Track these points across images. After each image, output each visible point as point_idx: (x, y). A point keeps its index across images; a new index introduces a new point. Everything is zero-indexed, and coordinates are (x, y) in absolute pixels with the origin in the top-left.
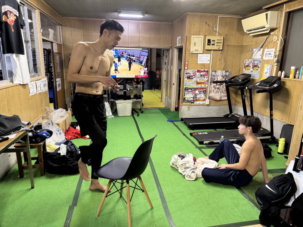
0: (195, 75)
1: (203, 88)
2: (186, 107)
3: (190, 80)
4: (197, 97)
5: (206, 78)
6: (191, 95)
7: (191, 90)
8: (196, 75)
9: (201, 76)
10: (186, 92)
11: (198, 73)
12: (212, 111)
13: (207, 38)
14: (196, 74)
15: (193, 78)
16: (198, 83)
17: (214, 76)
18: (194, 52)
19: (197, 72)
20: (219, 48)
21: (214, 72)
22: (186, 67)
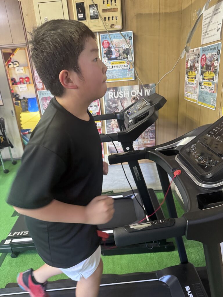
17: (113, 101)
20: (111, 27)
21: (112, 90)
22: (38, 83)
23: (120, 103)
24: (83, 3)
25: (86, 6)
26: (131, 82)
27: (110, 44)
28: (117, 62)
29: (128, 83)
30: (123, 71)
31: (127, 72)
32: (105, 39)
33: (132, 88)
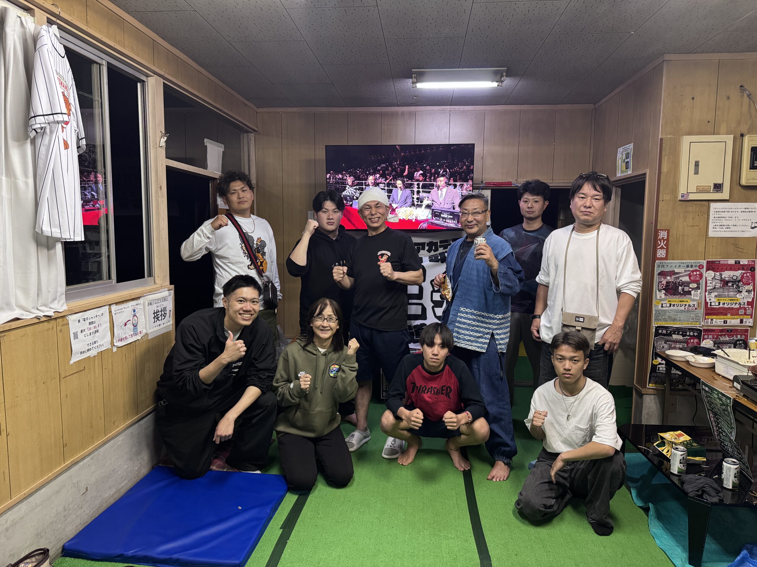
0: (697, 282)
1: (731, 331)
3: (675, 300)
5: (744, 294)
7: (684, 335)
8: (703, 282)
9: (725, 283)
10: (662, 344)
11: (711, 274)
13: (750, 142)
14: (701, 275)
15: (689, 293)
16: (710, 311)
18: (691, 197)
19: (708, 269)
22: (659, 249)
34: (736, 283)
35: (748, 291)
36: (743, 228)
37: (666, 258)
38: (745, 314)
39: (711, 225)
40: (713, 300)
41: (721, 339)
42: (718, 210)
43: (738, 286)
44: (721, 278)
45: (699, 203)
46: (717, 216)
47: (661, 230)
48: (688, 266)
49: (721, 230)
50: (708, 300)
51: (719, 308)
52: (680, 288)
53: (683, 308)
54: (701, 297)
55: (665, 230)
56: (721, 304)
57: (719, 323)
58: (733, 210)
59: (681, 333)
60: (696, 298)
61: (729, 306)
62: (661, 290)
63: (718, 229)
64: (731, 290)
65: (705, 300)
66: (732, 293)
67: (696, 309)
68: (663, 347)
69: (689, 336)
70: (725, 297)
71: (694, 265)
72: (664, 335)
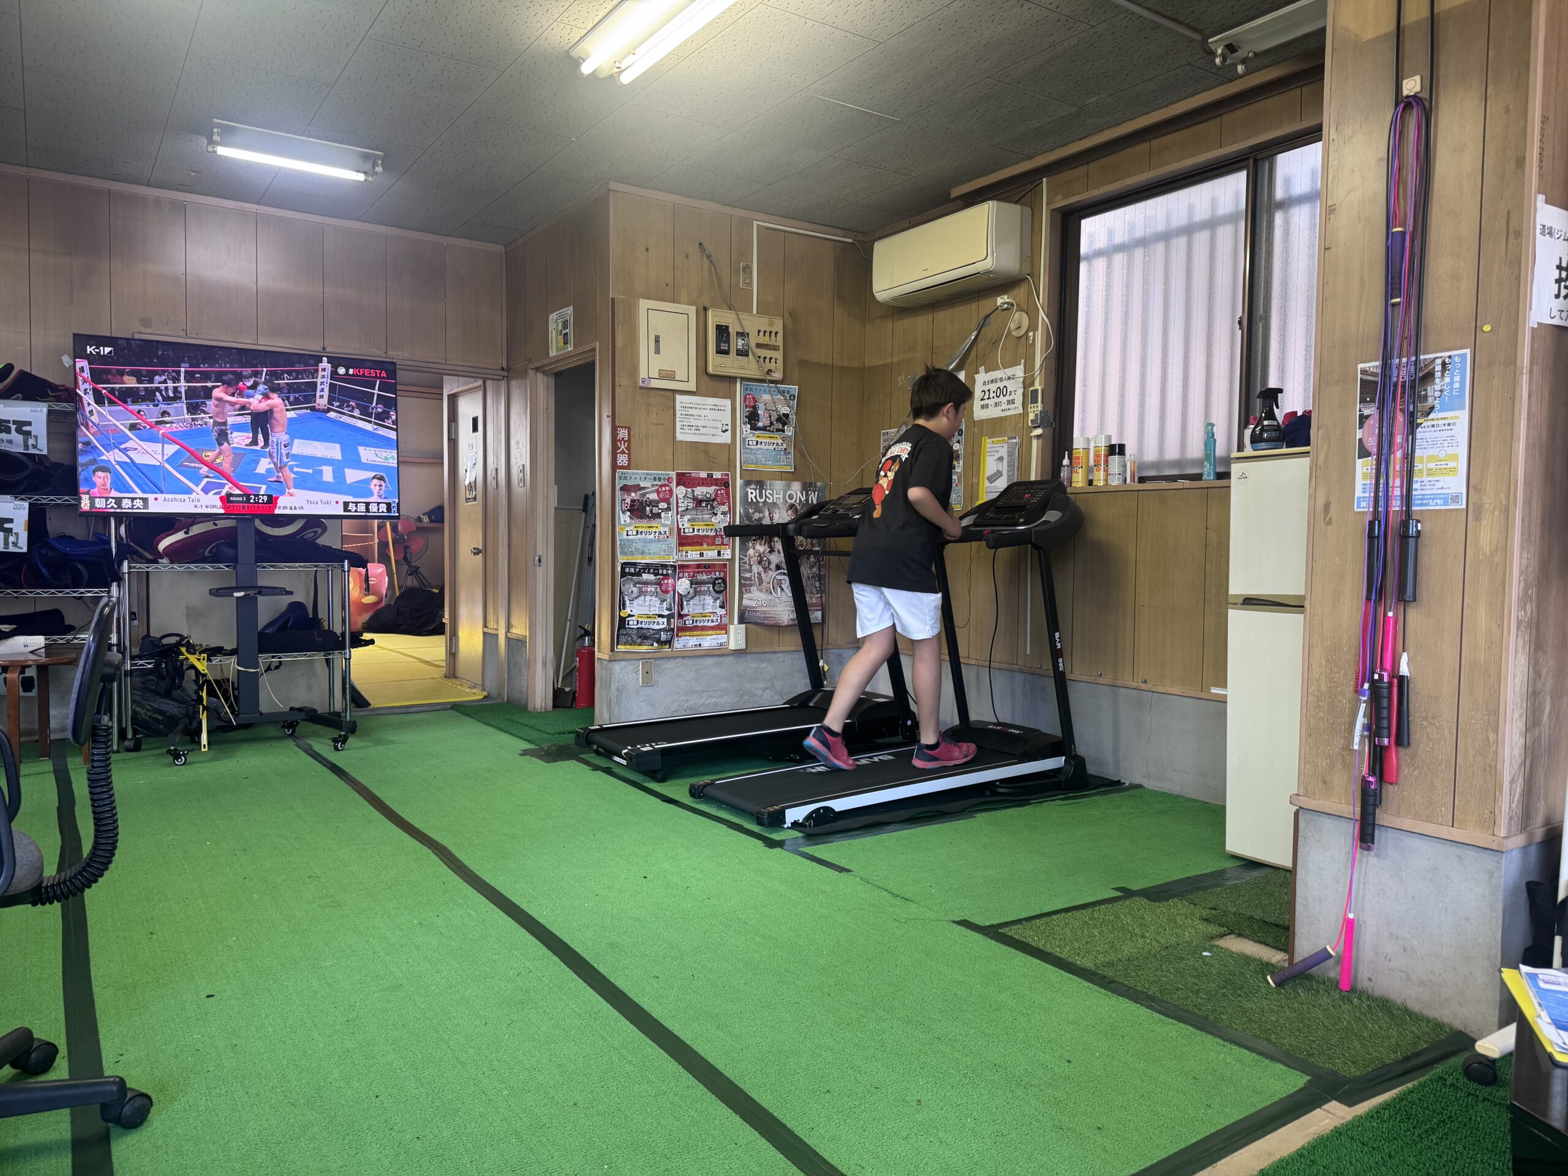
0: (667, 501)
1: (709, 566)
2: (630, 667)
3: (643, 524)
4: (685, 611)
5: (720, 517)
6: (656, 601)
7: (656, 574)
8: (673, 500)
9: (698, 502)
10: (631, 588)
11: (682, 489)
12: (761, 685)
13: (714, 319)
14: (671, 491)
15: (658, 516)
16: (684, 541)
17: (755, 505)
18: (655, 384)
19: (678, 484)
20: (768, 373)
21: (753, 486)
22: (619, 453)
23: (767, 513)
24: (727, 327)
25: (732, 331)
26: (787, 474)
27: (756, 401)
28: (766, 435)
29: (781, 476)
30: (774, 453)
31: (781, 455)
32: (748, 392)
33: (789, 487)
34: (710, 501)
35: (724, 513)
36: (714, 431)
37: (628, 467)
38: (722, 544)
39: (678, 425)
40: (685, 524)
41: (699, 578)
42: (685, 405)
43: (712, 505)
44: (694, 495)
45: (662, 393)
46: (684, 413)
47: (620, 427)
48: (655, 479)
49: (690, 431)
50: (680, 526)
51: (694, 536)
52: (648, 508)
53: (652, 537)
54: (672, 521)
55: (625, 428)
56: (696, 530)
57: (694, 556)
58: (701, 406)
59: (652, 571)
60: (667, 522)
61: (705, 533)
62: (625, 511)
63: (687, 431)
64: (705, 512)
65: (678, 525)
66: (706, 516)
67: (668, 537)
68: (632, 592)
69: (662, 575)
70: (699, 521)
71: (662, 477)
72: (632, 575)
